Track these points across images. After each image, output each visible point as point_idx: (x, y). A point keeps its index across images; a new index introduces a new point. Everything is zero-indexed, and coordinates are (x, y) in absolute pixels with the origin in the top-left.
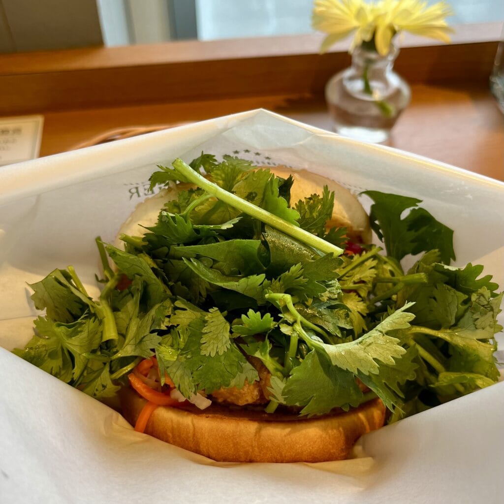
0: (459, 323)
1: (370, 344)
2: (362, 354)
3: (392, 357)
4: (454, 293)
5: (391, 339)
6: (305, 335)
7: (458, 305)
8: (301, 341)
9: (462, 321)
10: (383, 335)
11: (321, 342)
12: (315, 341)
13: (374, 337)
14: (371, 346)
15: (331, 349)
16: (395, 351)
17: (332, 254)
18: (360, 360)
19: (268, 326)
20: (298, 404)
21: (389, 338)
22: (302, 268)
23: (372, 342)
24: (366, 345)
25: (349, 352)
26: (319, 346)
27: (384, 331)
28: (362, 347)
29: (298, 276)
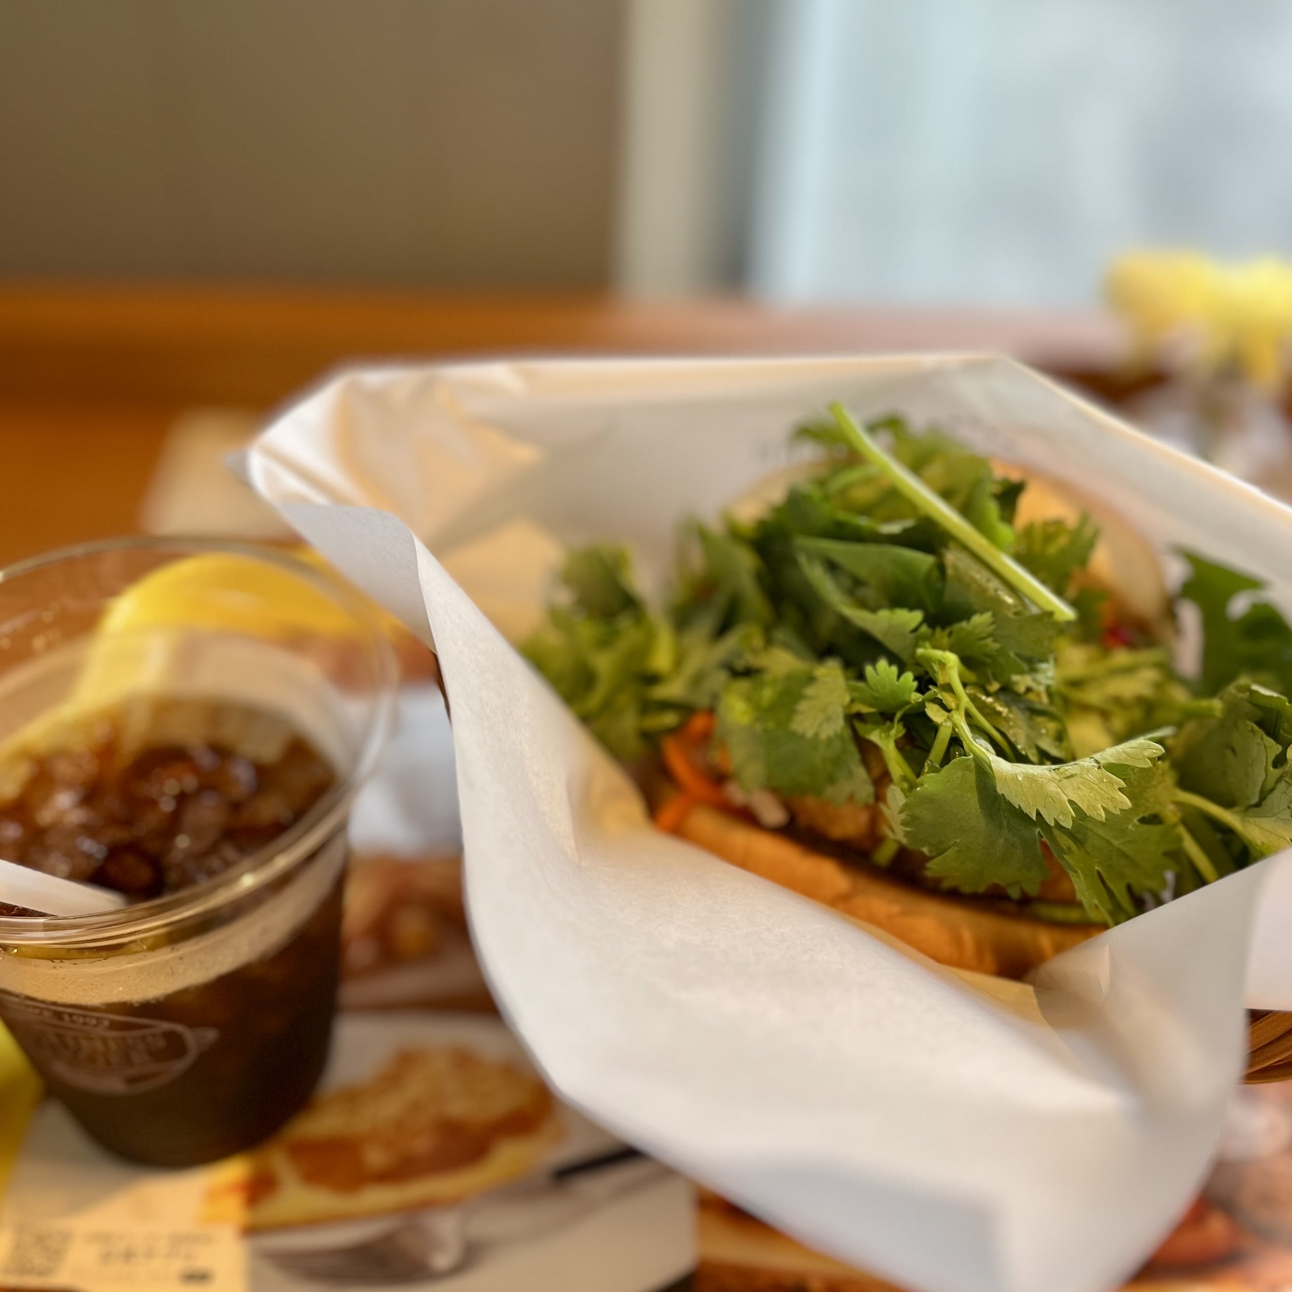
0: (1264, 802)
1: (1072, 776)
2: (1052, 788)
3: (1102, 807)
4: (1262, 739)
5: (1110, 778)
6: (966, 732)
7: (1266, 766)
8: (956, 741)
9: (1271, 799)
10: (1099, 768)
11: (990, 752)
12: (982, 748)
13: (1083, 767)
14: (1072, 779)
15: (1000, 765)
16: (1113, 799)
17: (1050, 614)
18: (1047, 796)
19: (906, 698)
20: (925, 850)
21: (1108, 776)
22: (993, 623)
23: (1076, 774)
24: (1064, 776)
25: (1031, 779)
26: (984, 757)
27: (1102, 762)
28: (1057, 777)
29: (984, 635)
